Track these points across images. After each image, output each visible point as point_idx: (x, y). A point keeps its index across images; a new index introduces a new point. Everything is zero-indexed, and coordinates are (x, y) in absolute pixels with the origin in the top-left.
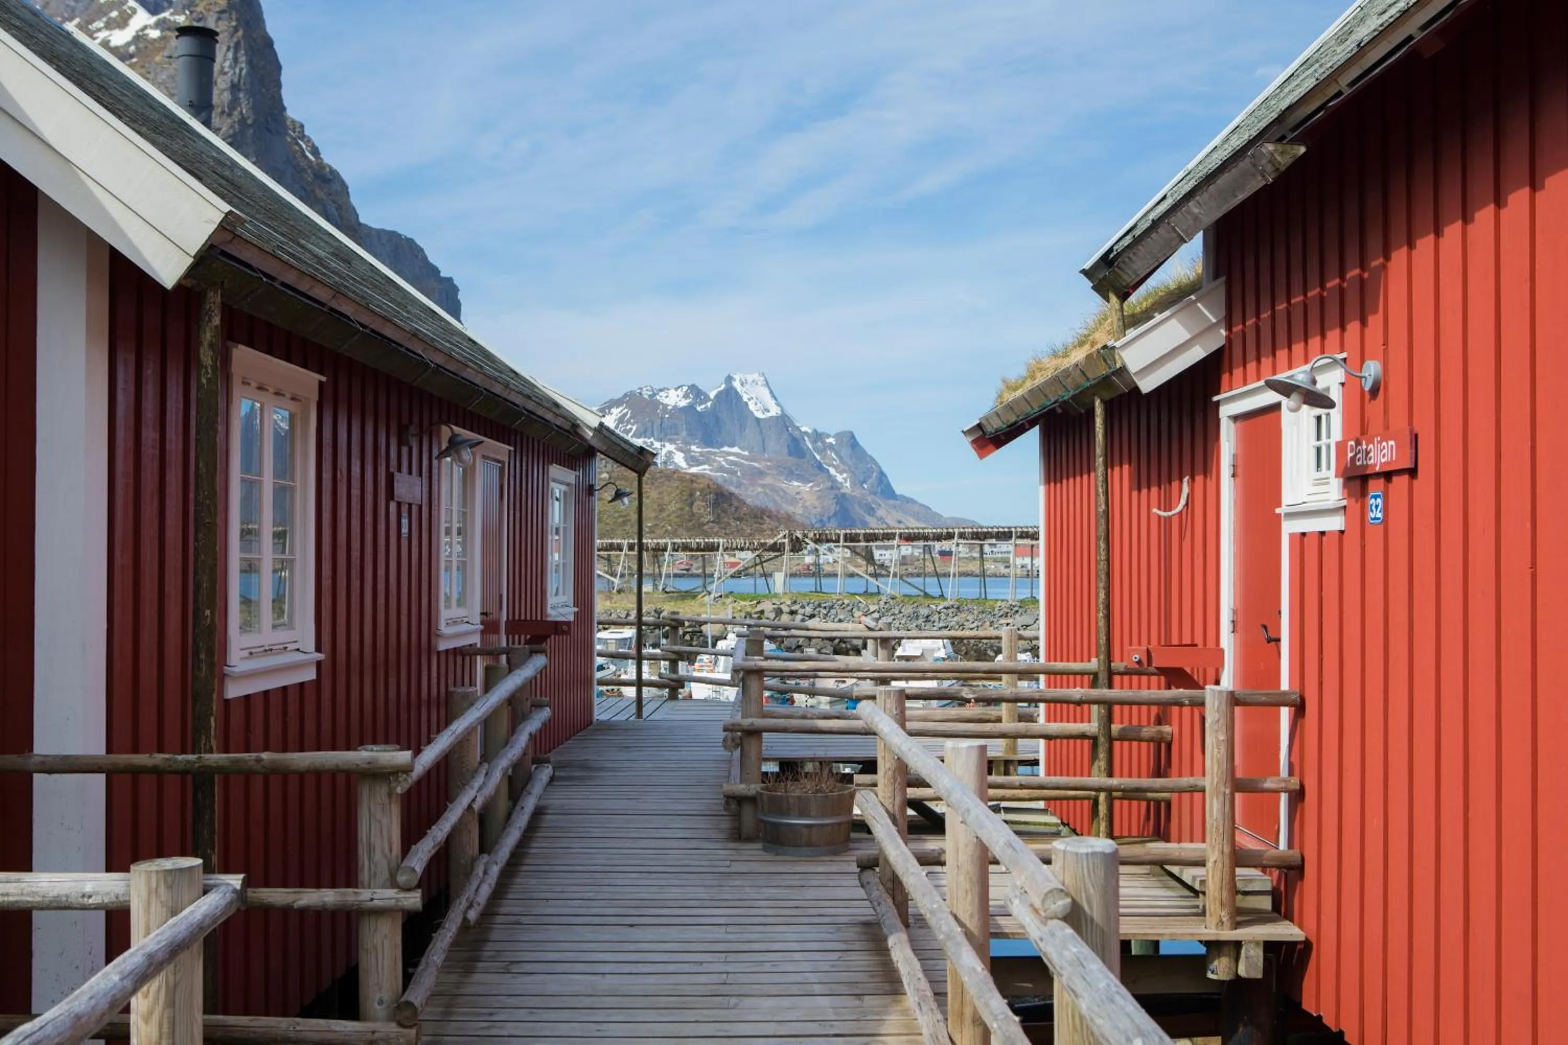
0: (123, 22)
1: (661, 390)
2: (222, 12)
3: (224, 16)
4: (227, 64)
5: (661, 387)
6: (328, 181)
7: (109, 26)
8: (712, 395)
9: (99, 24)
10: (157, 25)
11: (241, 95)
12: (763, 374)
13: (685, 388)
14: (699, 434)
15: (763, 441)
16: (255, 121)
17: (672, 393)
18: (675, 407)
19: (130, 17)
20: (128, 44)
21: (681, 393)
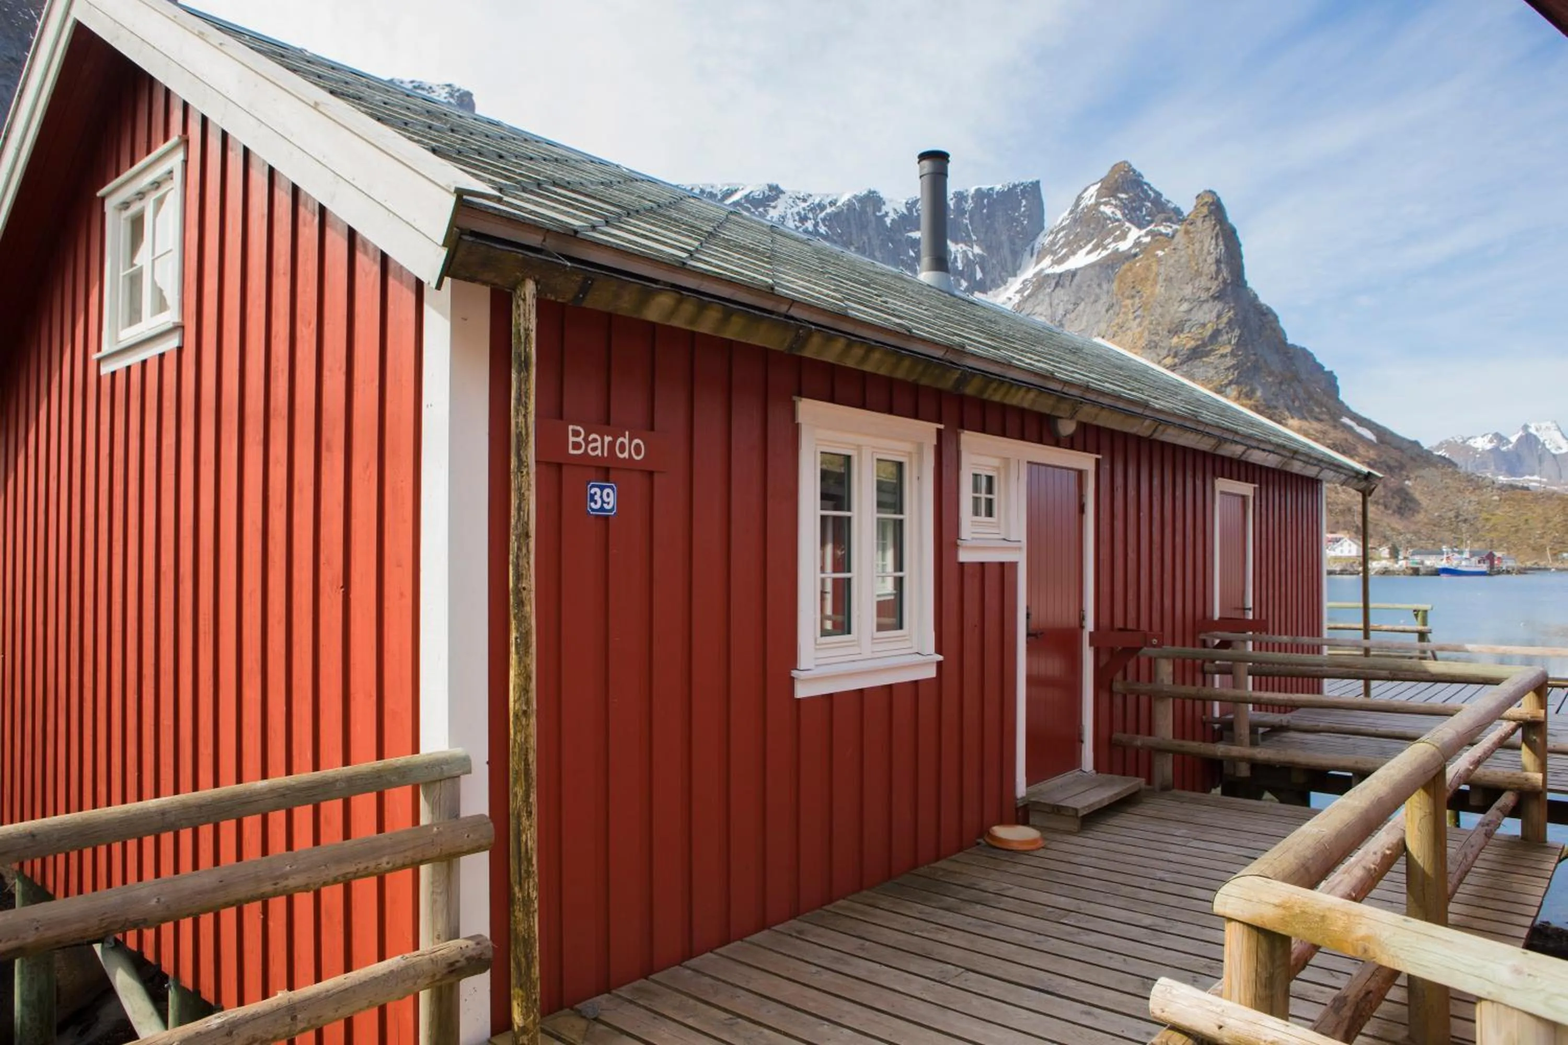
0: (1124, 236)
1: (1470, 438)
2: (1205, 217)
3: (1207, 219)
4: (1212, 247)
5: (1469, 436)
6: (1264, 314)
7: (1115, 240)
8: (1514, 439)
9: (1110, 240)
10: (1147, 235)
11: (1223, 266)
12: (1555, 422)
13: (1490, 436)
14: (1504, 468)
15: (1560, 470)
16: (1232, 281)
17: (1480, 440)
18: (1483, 450)
19: (1127, 233)
20: (1131, 248)
21: (1486, 439)
